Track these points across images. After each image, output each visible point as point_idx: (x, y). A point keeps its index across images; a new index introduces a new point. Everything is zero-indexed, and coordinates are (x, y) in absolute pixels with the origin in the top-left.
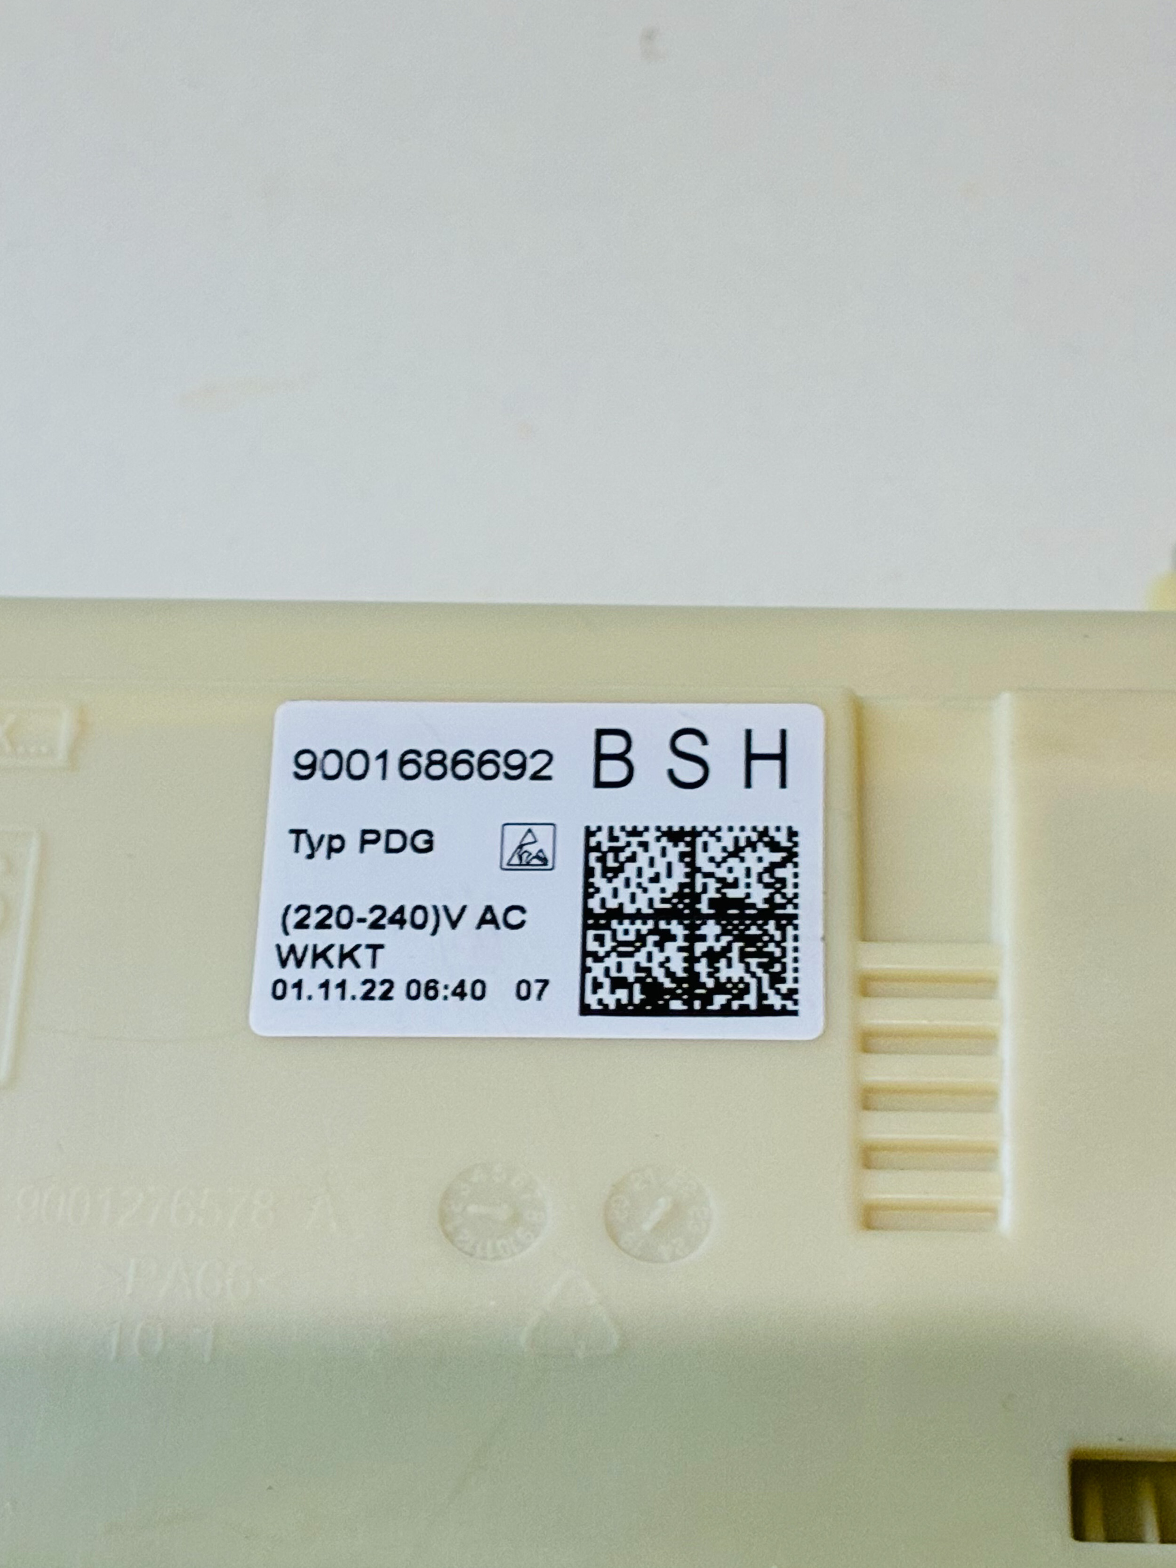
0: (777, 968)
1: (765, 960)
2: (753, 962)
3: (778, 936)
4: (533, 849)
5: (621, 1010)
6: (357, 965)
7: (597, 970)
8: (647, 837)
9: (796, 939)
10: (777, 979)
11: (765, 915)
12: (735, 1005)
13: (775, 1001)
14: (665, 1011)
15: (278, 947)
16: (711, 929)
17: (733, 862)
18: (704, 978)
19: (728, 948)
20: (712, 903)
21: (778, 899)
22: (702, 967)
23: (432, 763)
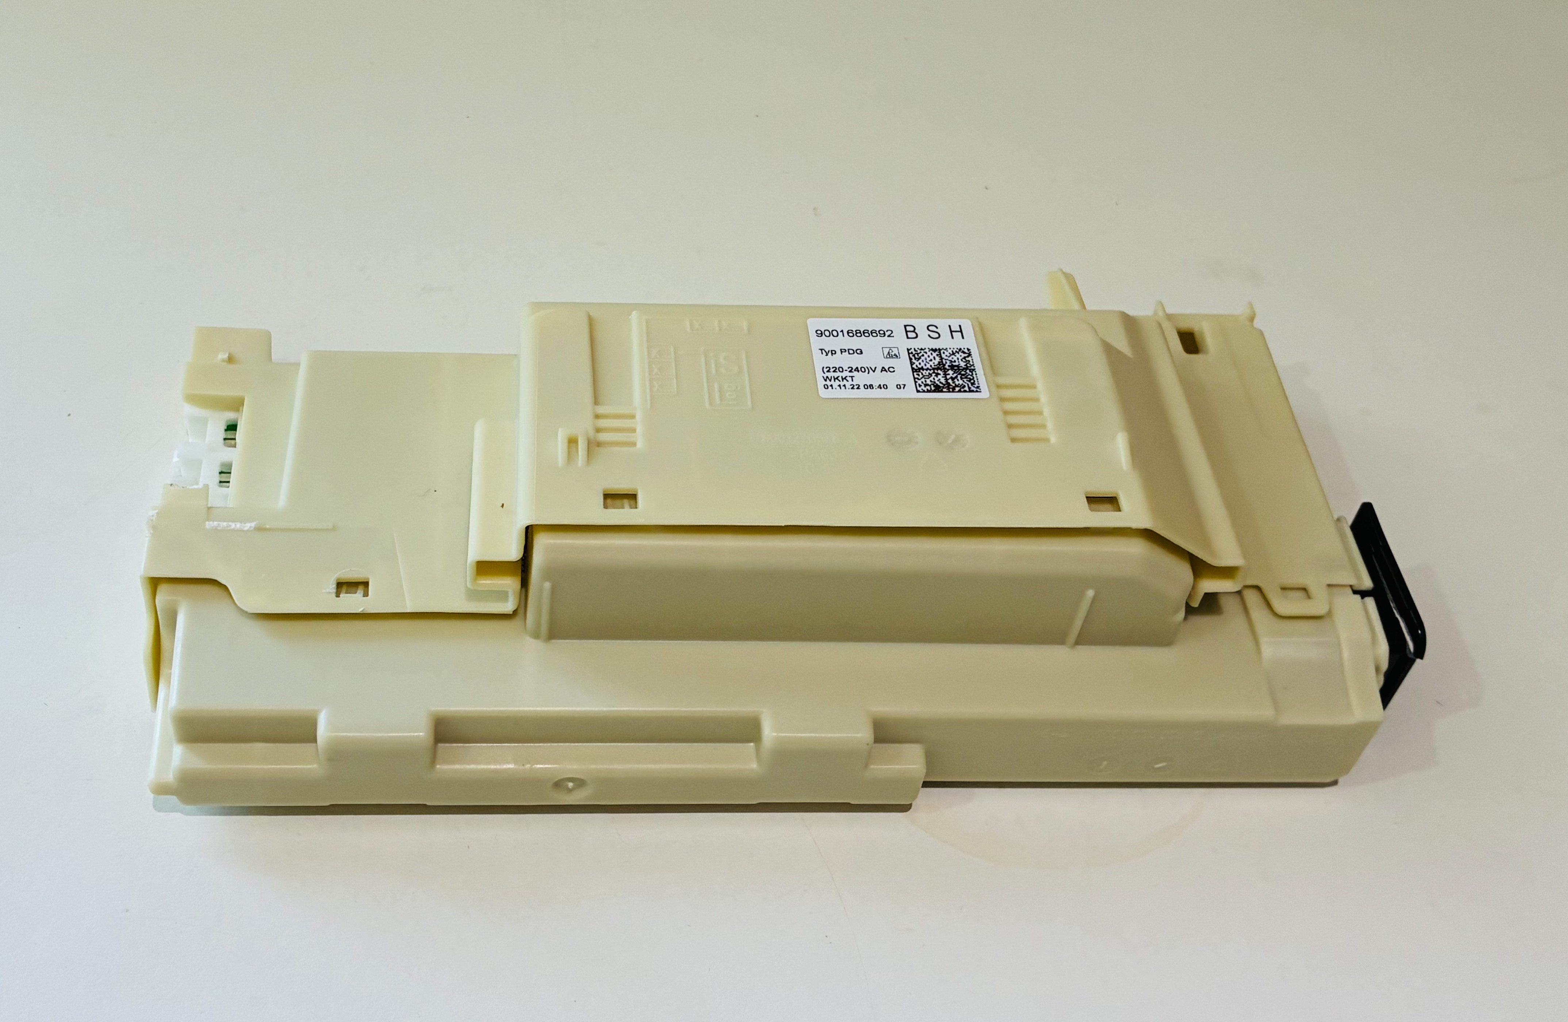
0: (972, 381)
1: (968, 379)
2: (965, 380)
3: (971, 374)
4: (893, 354)
5: (928, 391)
6: (847, 381)
7: (919, 382)
8: (927, 350)
9: (976, 374)
10: (973, 384)
11: (967, 368)
12: (962, 390)
13: (973, 388)
14: (942, 391)
15: (823, 377)
16: (950, 372)
17: (953, 356)
18: (951, 384)
19: (956, 377)
20: (949, 366)
21: (968, 365)
22: (950, 381)
23: (857, 333)
